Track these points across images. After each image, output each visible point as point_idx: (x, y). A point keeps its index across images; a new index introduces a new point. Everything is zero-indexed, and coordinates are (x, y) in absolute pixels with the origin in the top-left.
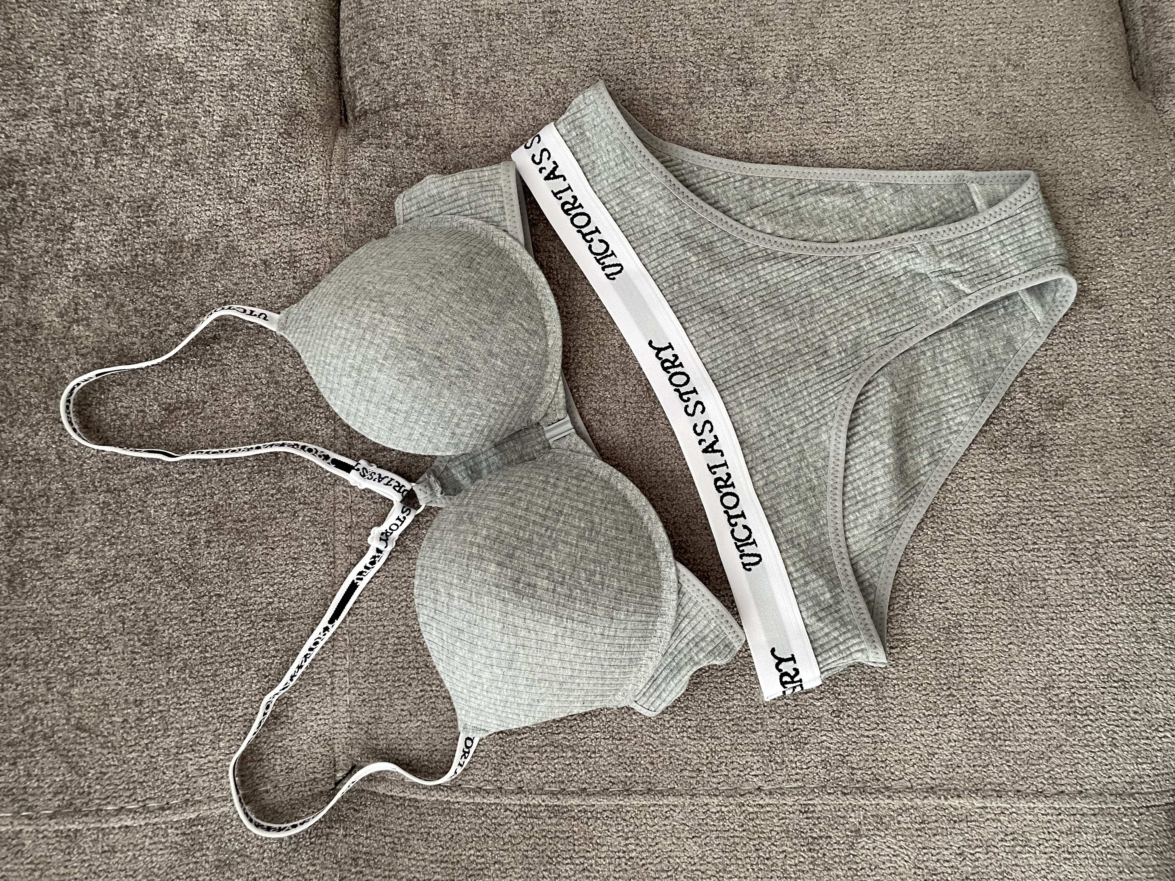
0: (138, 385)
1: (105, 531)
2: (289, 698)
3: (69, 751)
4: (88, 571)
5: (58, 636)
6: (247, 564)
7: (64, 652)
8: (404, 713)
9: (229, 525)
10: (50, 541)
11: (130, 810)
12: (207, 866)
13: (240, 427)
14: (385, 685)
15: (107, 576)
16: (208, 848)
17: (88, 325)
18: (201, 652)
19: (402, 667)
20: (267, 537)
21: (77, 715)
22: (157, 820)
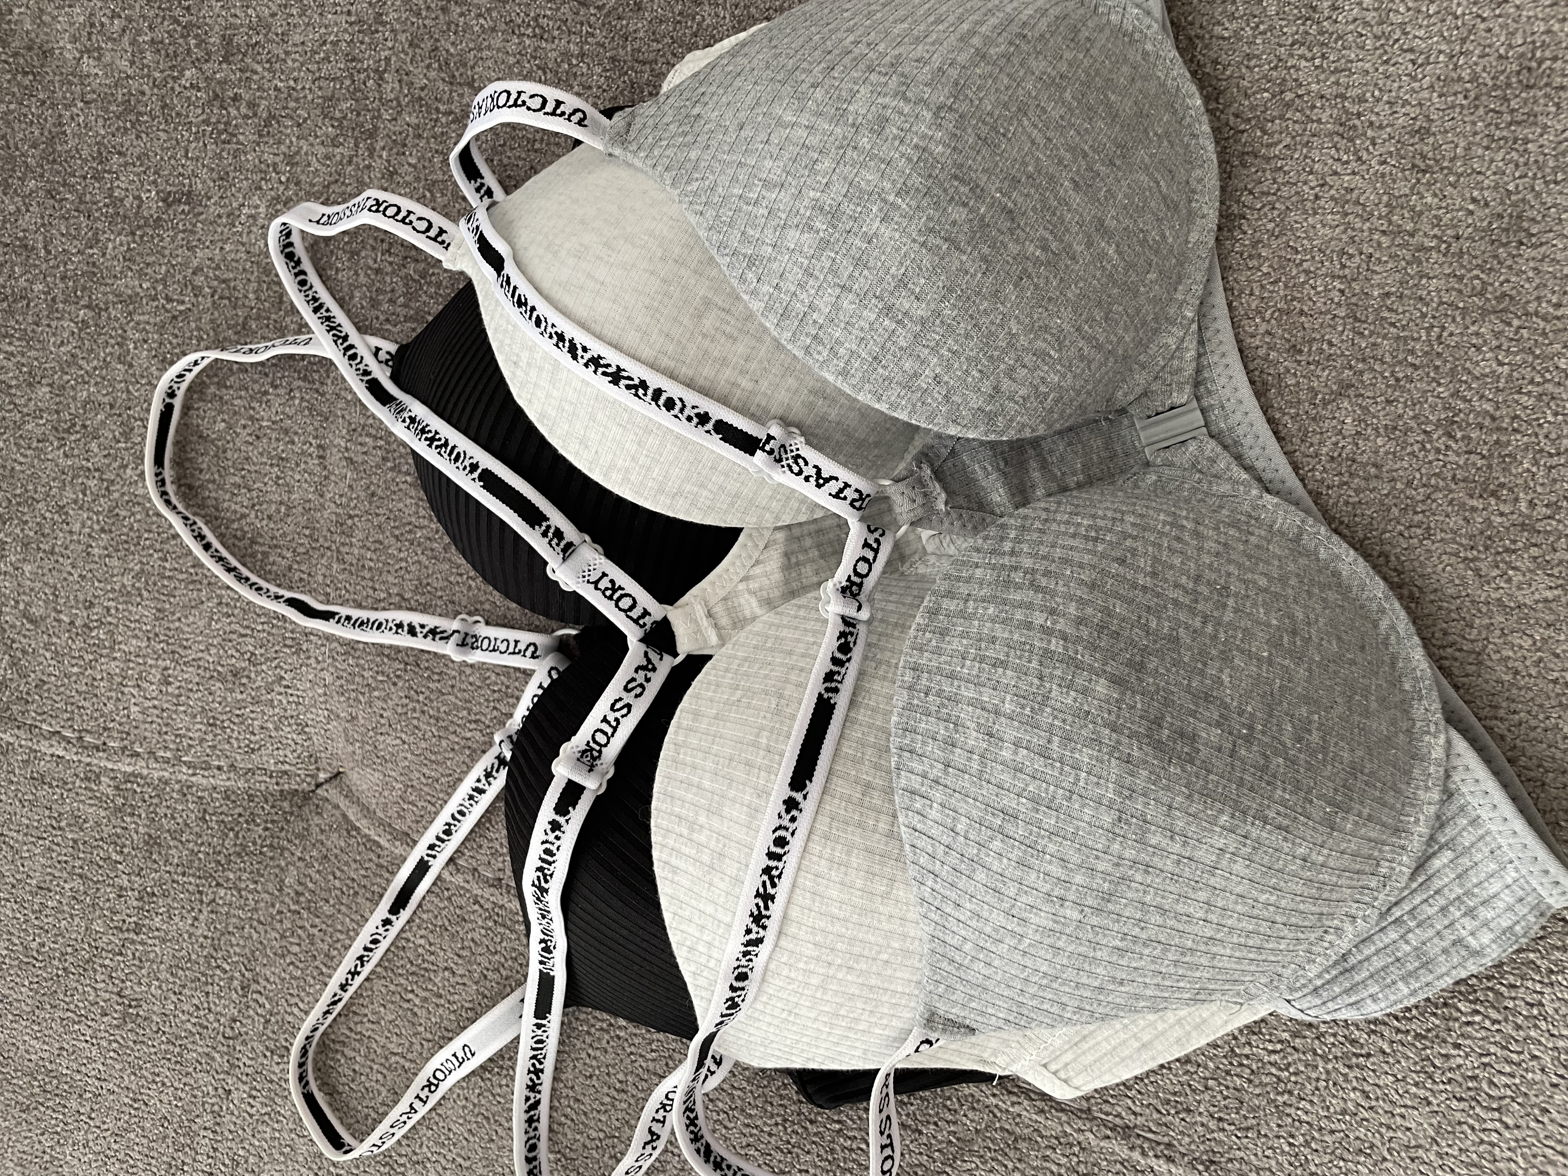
0: (139, 158)
1: (81, 362)
2: (253, 654)
3: (13, 641)
4: (57, 412)
5: (18, 492)
6: (225, 452)
7: (24, 514)
8: (383, 721)
9: (213, 389)
10: (24, 361)
11: (64, 738)
12: (135, 837)
13: (243, 244)
14: (365, 674)
15: (74, 425)
16: (140, 816)
17: (99, 59)
18: (160, 559)
19: (388, 656)
20: (251, 418)
21: (26, 599)
22: (89, 760)
